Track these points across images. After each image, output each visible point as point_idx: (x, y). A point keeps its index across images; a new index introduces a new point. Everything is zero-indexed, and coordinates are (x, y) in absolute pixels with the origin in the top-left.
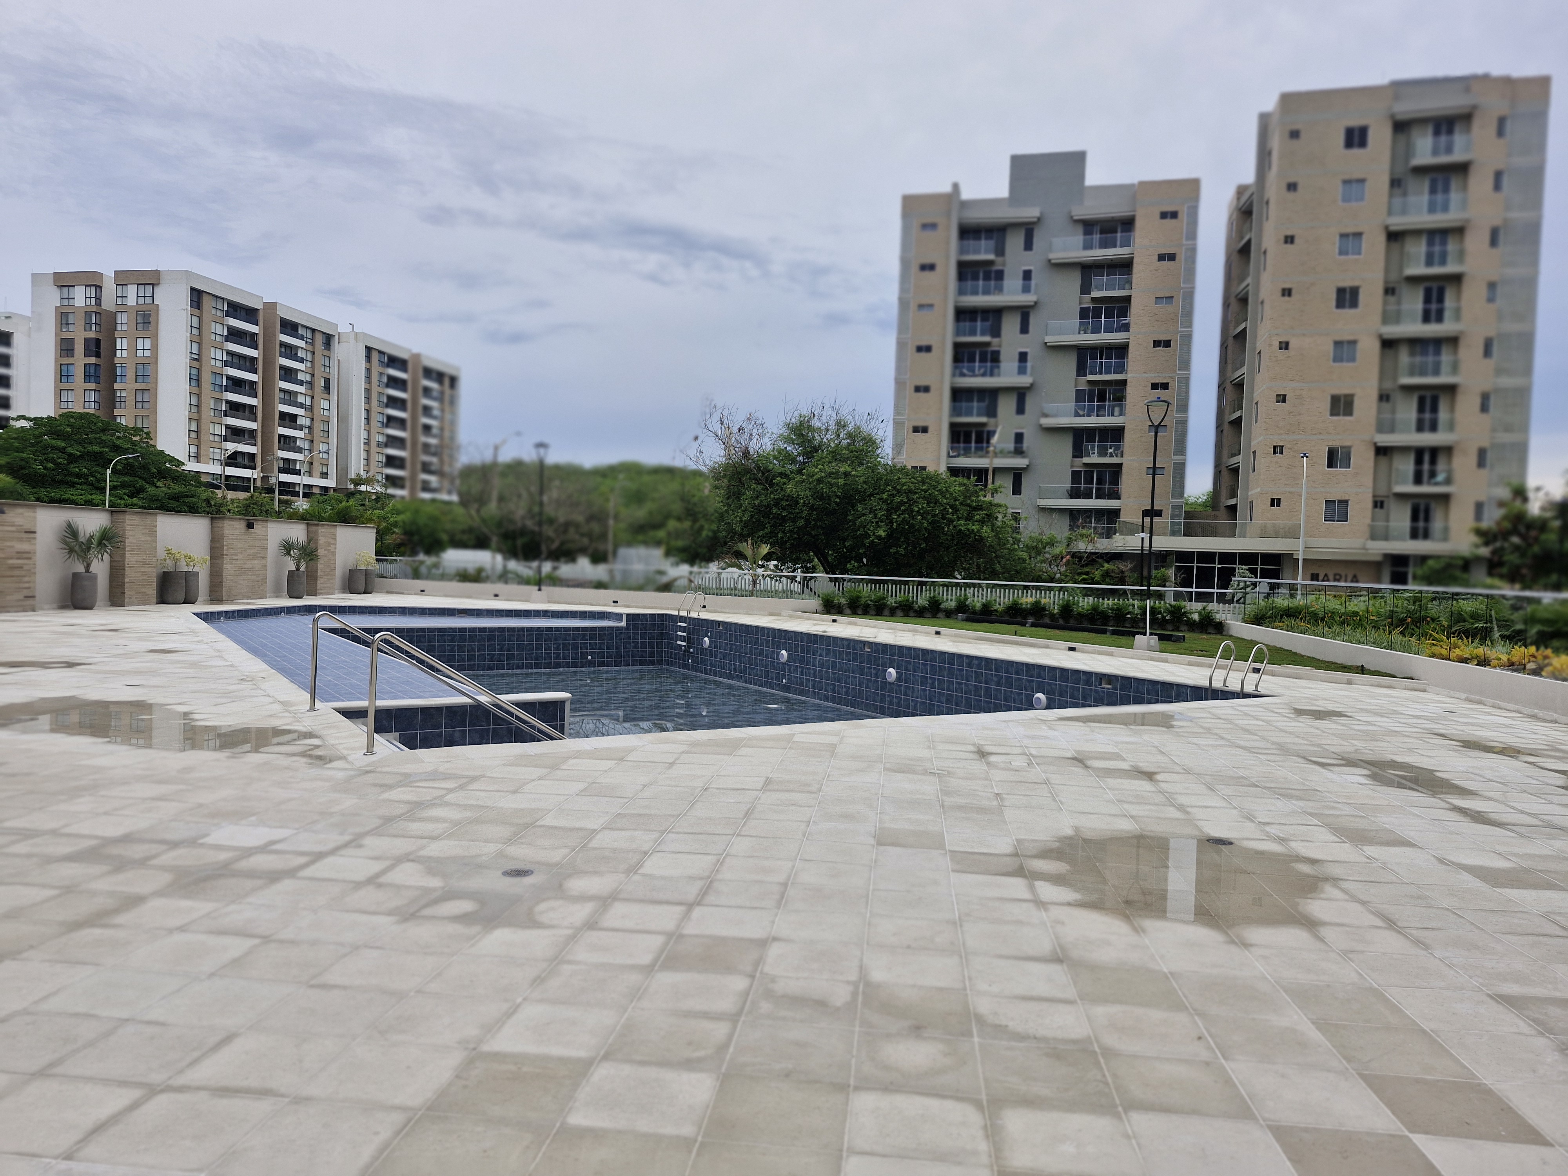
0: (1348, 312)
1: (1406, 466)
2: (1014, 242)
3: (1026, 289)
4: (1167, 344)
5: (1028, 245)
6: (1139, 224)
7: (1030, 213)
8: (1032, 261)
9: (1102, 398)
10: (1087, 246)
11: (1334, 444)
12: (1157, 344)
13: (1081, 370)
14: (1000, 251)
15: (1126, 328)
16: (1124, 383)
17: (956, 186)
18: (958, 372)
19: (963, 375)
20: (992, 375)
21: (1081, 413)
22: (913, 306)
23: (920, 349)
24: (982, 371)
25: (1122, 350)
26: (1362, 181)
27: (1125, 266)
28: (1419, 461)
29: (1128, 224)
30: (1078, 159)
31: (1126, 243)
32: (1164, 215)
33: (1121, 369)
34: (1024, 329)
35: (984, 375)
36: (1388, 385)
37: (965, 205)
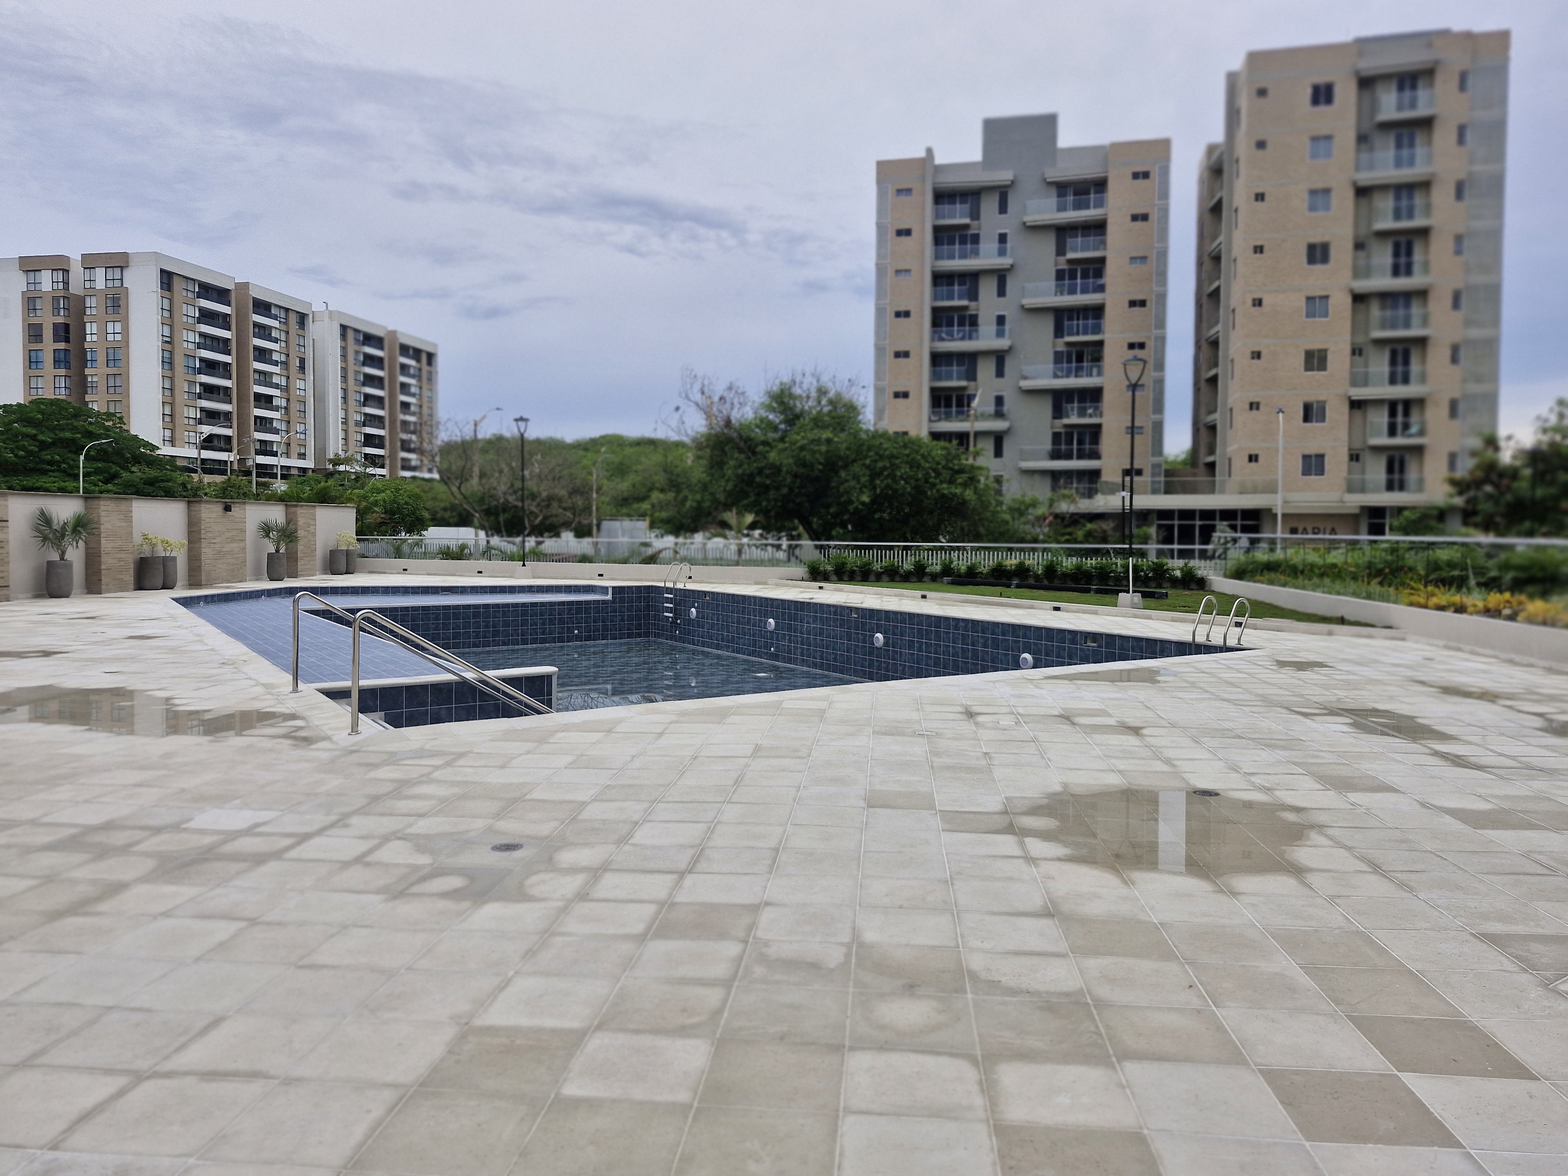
0: (1319, 268)
1: (1381, 418)
2: (989, 206)
3: (1002, 253)
4: (1143, 303)
5: (1003, 208)
6: (1111, 185)
7: (1003, 176)
8: (1007, 224)
9: (1080, 359)
10: (1061, 208)
11: (1310, 398)
12: (1133, 304)
13: (1059, 332)
14: (975, 215)
15: (1101, 289)
16: (1101, 344)
17: (929, 151)
18: (936, 336)
19: (942, 339)
20: (970, 338)
21: (1059, 374)
22: (890, 272)
23: (898, 314)
24: (961, 335)
25: (1098, 311)
26: (1329, 138)
27: (1098, 227)
28: (1393, 413)
29: (1101, 185)
30: (1049, 122)
31: (1100, 204)
32: (1136, 176)
33: (1097, 329)
34: (1001, 292)
35: (963, 339)
36: (1360, 339)
37: (939, 169)
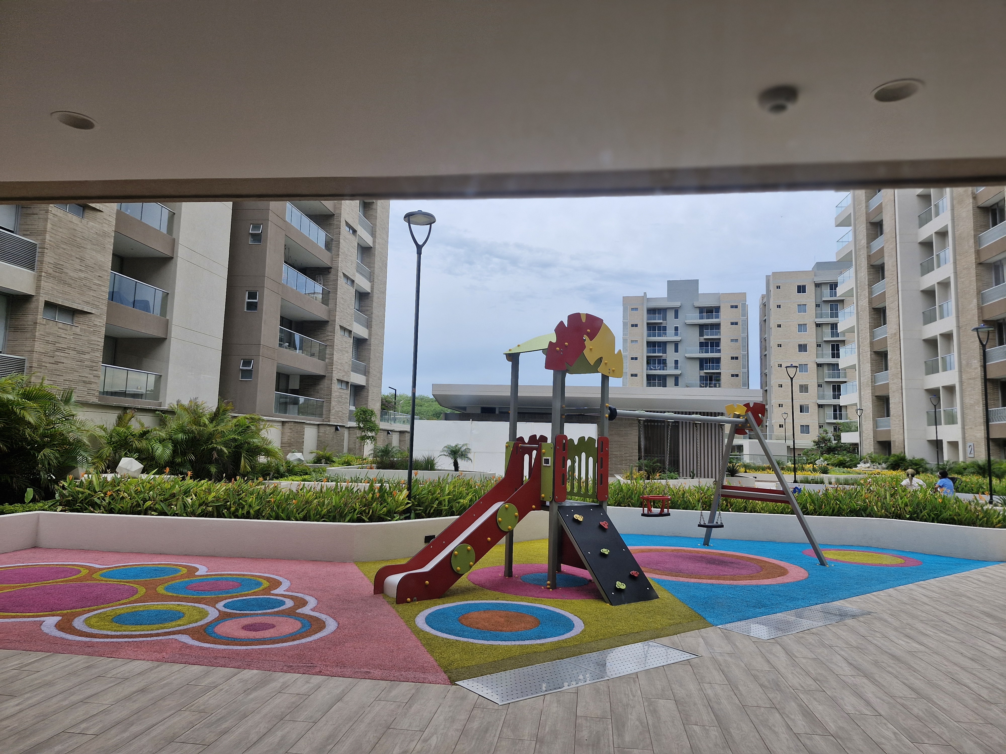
0: (803, 353)
1: (830, 412)
2: (670, 315)
3: (676, 334)
4: (737, 358)
5: (676, 317)
6: (722, 309)
7: (677, 304)
8: (678, 323)
9: (711, 380)
10: (701, 318)
11: (802, 404)
12: (732, 358)
13: (701, 368)
14: (665, 319)
15: (719, 351)
16: (720, 373)
17: (645, 293)
18: (649, 367)
19: (651, 369)
20: (663, 370)
21: (703, 386)
22: (629, 341)
23: (632, 359)
24: (659, 368)
25: (718, 360)
26: (806, 305)
27: (717, 326)
28: (835, 411)
29: (717, 309)
30: (695, 283)
31: (717, 317)
32: (732, 307)
33: (718, 368)
34: (676, 350)
35: (660, 369)
36: (821, 381)
37: (649, 300)
